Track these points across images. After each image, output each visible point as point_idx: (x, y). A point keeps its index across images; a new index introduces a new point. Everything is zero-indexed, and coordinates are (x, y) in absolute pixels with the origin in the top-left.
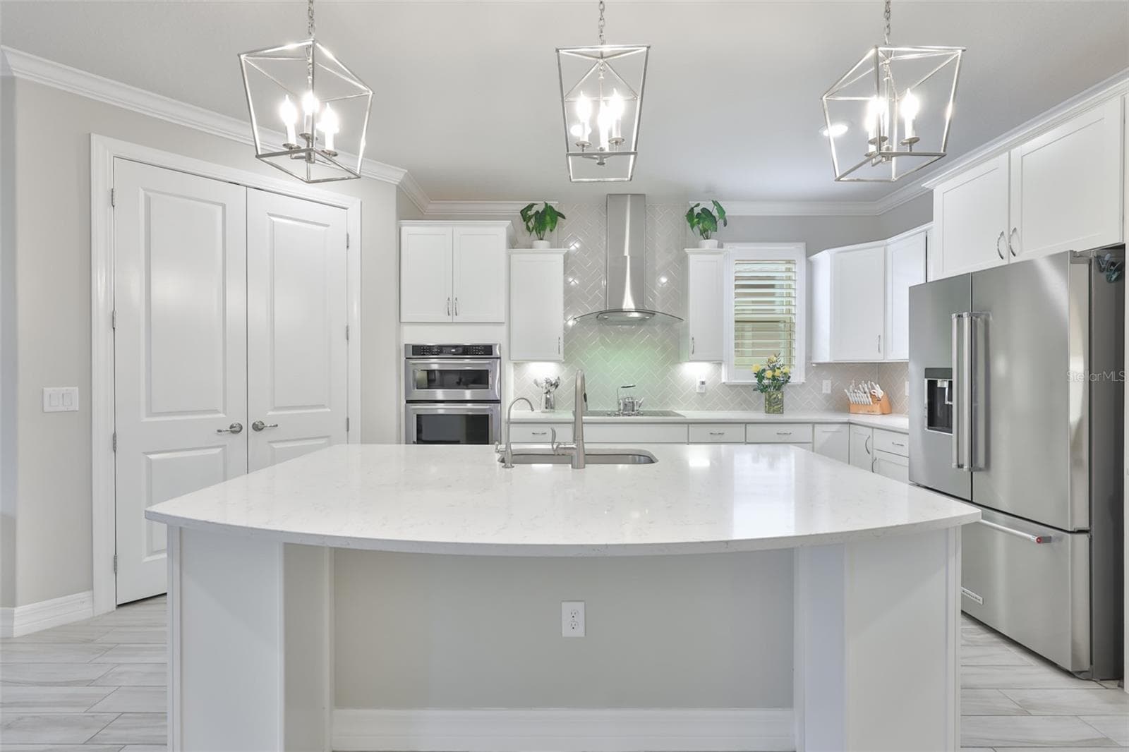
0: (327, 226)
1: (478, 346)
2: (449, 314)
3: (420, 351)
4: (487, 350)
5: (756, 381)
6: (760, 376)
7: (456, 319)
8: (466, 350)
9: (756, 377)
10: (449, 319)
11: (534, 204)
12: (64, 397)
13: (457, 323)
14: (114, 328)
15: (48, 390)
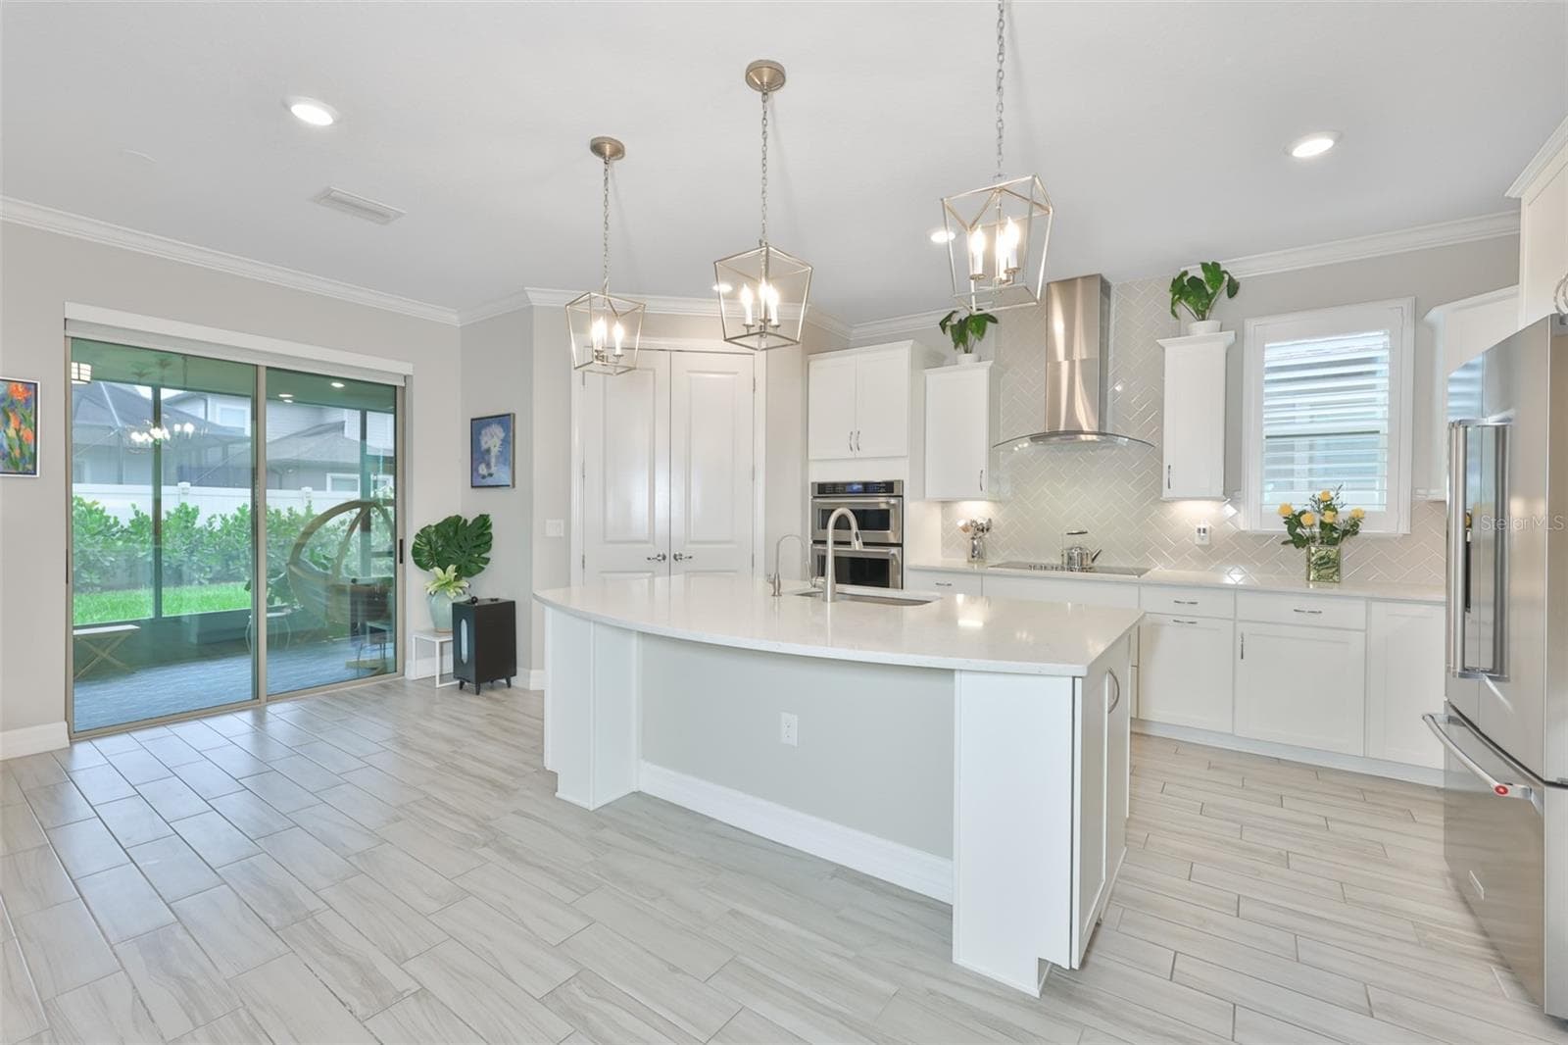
0: (736, 373)
1: (880, 483)
2: (851, 448)
3: (824, 489)
4: (888, 487)
5: (1285, 528)
6: (1294, 521)
7: (858, 454)
8: (868, 488)
9: (1285, 523)
10: (851, 455)
11: (954, 312)
12: (553, 528)
13: (861, 459)
14: (584, 476)
15: (548, 521)
